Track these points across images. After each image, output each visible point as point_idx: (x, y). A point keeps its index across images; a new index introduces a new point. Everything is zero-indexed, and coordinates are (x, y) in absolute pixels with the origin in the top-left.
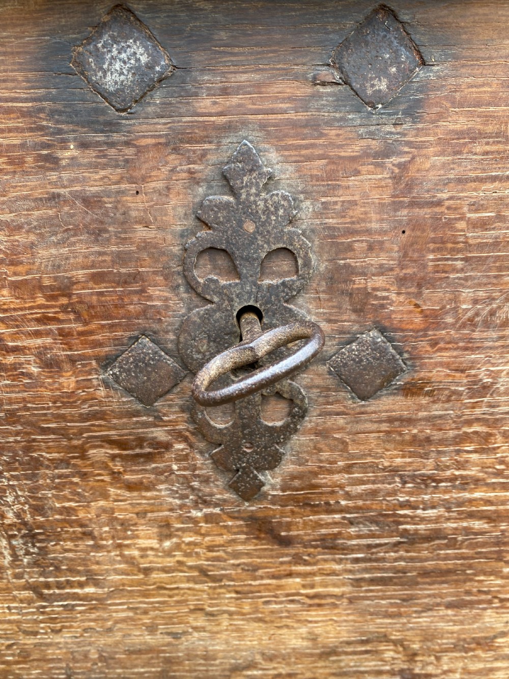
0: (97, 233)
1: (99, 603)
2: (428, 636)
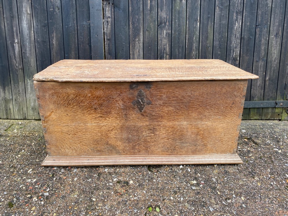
0: (132, 95)
1: (130, 121)
2: (155, 124)
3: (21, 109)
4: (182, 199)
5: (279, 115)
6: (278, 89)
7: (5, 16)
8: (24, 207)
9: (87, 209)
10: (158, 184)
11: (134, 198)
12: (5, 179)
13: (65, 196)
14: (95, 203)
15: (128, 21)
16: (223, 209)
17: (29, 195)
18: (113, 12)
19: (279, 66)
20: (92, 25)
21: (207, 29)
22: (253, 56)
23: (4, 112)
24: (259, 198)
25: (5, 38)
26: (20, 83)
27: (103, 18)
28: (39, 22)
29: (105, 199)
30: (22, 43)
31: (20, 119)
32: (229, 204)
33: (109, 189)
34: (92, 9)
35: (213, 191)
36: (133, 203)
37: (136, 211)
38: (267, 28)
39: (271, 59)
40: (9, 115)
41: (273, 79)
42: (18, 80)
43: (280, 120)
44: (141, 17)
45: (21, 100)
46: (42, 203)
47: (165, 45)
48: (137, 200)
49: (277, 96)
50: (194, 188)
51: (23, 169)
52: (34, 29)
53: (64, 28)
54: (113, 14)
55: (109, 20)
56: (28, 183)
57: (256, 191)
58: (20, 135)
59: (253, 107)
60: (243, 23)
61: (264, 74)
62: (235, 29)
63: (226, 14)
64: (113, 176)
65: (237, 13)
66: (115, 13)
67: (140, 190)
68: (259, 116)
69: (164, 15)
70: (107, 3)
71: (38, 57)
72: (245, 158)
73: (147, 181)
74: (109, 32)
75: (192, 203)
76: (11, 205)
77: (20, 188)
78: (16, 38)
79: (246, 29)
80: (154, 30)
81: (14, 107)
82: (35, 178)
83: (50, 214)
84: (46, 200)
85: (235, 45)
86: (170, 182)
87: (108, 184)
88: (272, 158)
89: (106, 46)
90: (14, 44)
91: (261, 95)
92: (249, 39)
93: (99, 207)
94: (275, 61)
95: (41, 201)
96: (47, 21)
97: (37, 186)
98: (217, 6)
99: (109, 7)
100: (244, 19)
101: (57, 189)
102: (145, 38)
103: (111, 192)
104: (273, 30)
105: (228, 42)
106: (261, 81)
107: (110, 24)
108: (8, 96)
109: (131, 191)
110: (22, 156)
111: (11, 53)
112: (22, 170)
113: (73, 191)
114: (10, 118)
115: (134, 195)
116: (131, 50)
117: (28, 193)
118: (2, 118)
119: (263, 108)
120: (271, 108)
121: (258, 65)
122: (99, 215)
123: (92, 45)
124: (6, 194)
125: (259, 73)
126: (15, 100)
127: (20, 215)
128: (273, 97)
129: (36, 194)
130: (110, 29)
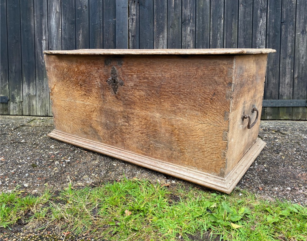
3: (44, 106)
7: (35, 14)
8: (46, 168)
9: (108, 171)
12: (28, 151)
13: (86, 163)
14: (115, 167)
15: (152, 19)
18: (138, 10)
20: (117, 22)
21: (231, 26)
22: (280, 53)
23: (27, 108)
24: (282, 166)
25: (34, 35)
26: (45, 79)
27: (129, 16)
28: (67, 20)
30: (50, 40)
31: (42, 115)
32: (251, 169)
34: (118, 7)
38: (293, 25)
39: (299, 56)
40: (32, 112)
41: (302, 77)
42: (43, 76)
44: (166, 15)
45: (45, 96)
46: (64, 165)
47: (189, 42)
51: (45, 145)
52: (62, 27)
53: (90, 26)
54: (138, 11)
55: (134, 17)
56: (50, 154)
57: (279, 162)
58: (42, 125)
59: (282, 106)
60: (268, 20)
61: (292, 71)
62: (260, 26)
63: (250, 12)
65: (261, 10)
66: (140, 11)
68: (289, 116)
69: (188, 12)
70: (132, 2)
72: (271, 142)
74: (134, 29)
76: (34, 166)
77: (43, 156)
78: (44, 35)
79: (271, 25)
80: (178, 27)
81: (37, 103)
82: (56, 151)
83: (71, 172)
84: (67, 164)
85: (260, 42)
88: (300, 143)
89: (130, 42)
90: (42, 42)
91: (290, 93)
92: (275, 36)
93: (120, 169)
94: (303, 58)
95: (63, 164)
96: (74, 19)
97: (59, 156)
98: (241, 4)
99: (134, 5)
100: (268, 15)
101: (78, 158)
102: (169, 35)
104: (299, 26)
105: (254, 38)
106: (289, 78)
107: (135, 22)
108: (32, 92)
110: (44, 138)
111: (38, 50)
113: (94, 159)
114: (32, 115)
116: (155, 47)
117: (51, 159)
118: (25, 114)
119: (292, 107)
120: (301, 108)
121: (286, 62)
122: (119, 174)
123: (117, 42)
124: (30, 159)
125: (287, 70)
126: (38, 96)
127: (42, 172)
128: (303, 95)
129: (57, 160)
130: (135, 26)
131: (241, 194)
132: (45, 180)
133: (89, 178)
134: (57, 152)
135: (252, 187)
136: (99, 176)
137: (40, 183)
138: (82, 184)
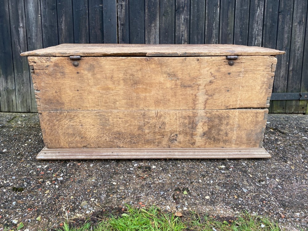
3: (25, 101)
4: (212, 182)
5: (303, 108)
6: (302, 80)
8: (36, 191)
9: (108, 193)
10: (184, 169)
11: (159, 181)
12: (12, 165)
13: (82, 181)
14: (116, 187)
15: (143, 5)
16: (257, 189)
17: (41, 180)
19: (302, 55)
20: (104, 8)
21: (228, 15)
22: (276, 44)
23: (6, 104)
24: (295, 180)
25: (9, 22)
26: (24, 71)
27: (117, 2)
28: (47, 4)
29: (127, 183)
30: (28, 28)
31: (23, 112)
32: (263, 185)
33: (129, 173)
35: (245, 174)
36: (158, 186)
37: (162, 193)
38: (290, 15)
39: (295, 48)
40: (11, 108)
41: (297, 70)
42: (22, 68)
43: (304, 114)
45: (25, 91)
46: (57, 186)
47: (182, 31)
48: (163, 183)
49: (302, 88)
50: (223, 172)
51: (32, 156)
52: (41, 12)
53: (74, 12)
55: (124, 3)
56: (38, 169)
57: (290, 174)
58: (25, 126)
59: (276, 100)
60: (266, 9)
61: (288, 63)
62: (257, 15)
64: (133, 162)
67: (164, 174)
68: (282, 109)
71: (45, 42)
72: (273, 145)
73: (171, 166)
74: (123, 16)
75: (223, 186)
76: (21, 189)
77: (30, 173)
78: (21, 22)
79: (268, 15)
80: (172, 15)
81: (17, 98)
82: (45, 164)
83: (67, 196)
84: (60, 184)
85: (257, 32)
86: (196, 166)
87: (128, 169)
88: (302, 145)
89: (119, 31)
90: (19, 29)
91: (284, 86)
92: (272, 26)
93: (121, 190)
94: (298, 50)
95: (55, 185)
96: (55, 4)
97: (49, 172)
100: (266, 4)
101: (71, 174)
102: (162, 23)
103: (133, 176)
104: (297, 17)
105: (250, 29)
106: (284, 71)
107: (124, 8)
108: (10, 86)
109: (154, 174)
110: (29, 145)
111: (15, 39)
112: (30, 158)
113: (89, 176)
114: (12, 111)
115: (158, 178)
116: (146, 36)
117: (40, 178)
118: (4, 110)
119: (286, 100)
120: (295, 101)
122: (121, 197)
123: (104, 31)
124: (15, 179)
125: (282, 62)
126: (18, 90)
127: (32, 198)
128: (297, 88)
129: (48, 178)
130: (125, 14)
131: (263, 226)
132: (37, 211)
133: (89, 206)
134: (47, 166)
135: (271, 213)
136: (100, 202)
137: (32, 217)
138: (81, 215)
